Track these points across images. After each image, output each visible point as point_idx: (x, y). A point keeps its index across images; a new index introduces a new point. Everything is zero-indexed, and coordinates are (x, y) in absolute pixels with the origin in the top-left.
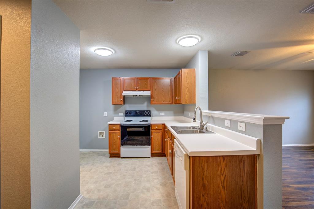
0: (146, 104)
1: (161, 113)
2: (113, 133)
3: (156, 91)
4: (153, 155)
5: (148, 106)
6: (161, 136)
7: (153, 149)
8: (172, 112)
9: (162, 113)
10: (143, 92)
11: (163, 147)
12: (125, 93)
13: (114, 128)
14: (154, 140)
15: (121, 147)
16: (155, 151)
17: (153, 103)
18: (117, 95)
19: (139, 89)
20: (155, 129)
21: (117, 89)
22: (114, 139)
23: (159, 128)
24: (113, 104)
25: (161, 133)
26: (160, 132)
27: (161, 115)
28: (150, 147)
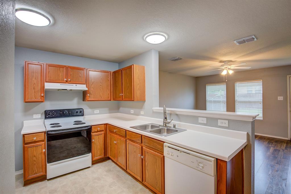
0: (76, 100)
1: (95, 111)
2: (34, 146)
3: (93, 85)
4: (94, 163)
5: (78, 103)
6: (103, 138)
7: (94, 156)
8: (106, 109)
9: (97, 111)
10: (76, 85)
11: (106, 150)
12: (48, 86)
13: (35, 139)
14: (95, 145)
15: (48, 165)
16: (97, 158)
17: (90, 99)
18: (34, 88)
19: (70, 81)
20: (96, 131)
21: (34, 79)
22: (35, 156)
23: (101, 130)
24: (26, 102)
25: (103, 135)
26: (101, 134)
27: (95, 113)
28: (91, 154)
